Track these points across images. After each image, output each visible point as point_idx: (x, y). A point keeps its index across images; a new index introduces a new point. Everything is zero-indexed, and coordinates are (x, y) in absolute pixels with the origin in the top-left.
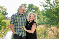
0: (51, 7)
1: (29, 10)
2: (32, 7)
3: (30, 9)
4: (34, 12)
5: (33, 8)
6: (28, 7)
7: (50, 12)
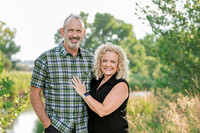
0: (178, 23)
1: (96, 34)
2: (108, 26)
3: (101, 33)
4: (116, 42)
5: (111, 29)
6: (94, 25)
7: (175, 42)
